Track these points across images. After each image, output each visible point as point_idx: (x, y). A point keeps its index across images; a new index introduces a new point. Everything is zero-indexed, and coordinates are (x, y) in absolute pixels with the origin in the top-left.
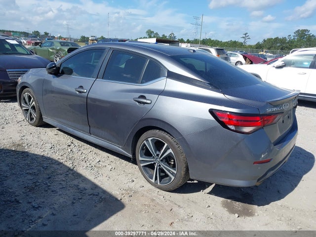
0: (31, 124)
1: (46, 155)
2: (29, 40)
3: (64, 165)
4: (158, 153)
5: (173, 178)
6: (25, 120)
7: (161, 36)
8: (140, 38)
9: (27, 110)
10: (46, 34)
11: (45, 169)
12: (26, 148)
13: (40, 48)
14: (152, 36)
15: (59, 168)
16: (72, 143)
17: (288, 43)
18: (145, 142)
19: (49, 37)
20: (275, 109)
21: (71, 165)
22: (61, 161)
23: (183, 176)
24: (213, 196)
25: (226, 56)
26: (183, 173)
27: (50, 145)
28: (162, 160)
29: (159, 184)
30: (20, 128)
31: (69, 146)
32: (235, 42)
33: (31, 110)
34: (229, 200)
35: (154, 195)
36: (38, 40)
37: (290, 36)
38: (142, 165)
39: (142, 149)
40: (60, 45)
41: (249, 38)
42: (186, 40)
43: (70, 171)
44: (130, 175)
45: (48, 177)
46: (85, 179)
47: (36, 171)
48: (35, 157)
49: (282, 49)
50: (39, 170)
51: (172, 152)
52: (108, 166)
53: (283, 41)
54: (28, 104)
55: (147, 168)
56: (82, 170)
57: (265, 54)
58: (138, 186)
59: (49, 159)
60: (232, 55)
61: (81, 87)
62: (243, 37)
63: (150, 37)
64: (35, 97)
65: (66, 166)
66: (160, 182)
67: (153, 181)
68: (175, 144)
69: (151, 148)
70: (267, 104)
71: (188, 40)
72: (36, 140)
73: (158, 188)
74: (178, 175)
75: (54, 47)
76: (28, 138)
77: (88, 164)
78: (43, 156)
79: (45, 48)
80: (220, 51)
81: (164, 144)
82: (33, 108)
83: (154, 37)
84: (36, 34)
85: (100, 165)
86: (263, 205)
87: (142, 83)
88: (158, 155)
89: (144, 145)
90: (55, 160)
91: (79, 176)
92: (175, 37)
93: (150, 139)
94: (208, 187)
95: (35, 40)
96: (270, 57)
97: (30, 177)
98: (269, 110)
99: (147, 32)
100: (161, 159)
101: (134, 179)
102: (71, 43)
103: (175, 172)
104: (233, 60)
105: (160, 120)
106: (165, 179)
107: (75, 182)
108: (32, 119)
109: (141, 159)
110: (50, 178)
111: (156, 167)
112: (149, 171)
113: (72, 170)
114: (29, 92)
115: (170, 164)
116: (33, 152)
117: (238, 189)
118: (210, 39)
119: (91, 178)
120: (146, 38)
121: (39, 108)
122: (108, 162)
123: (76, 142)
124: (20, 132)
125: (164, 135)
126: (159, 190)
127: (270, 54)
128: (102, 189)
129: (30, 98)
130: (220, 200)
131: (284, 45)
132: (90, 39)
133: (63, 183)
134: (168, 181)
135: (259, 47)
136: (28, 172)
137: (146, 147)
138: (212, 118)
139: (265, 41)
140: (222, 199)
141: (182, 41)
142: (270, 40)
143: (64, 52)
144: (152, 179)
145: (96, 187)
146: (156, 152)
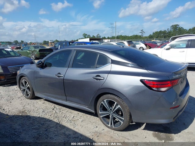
0: (27, 98)
1: (41, 116)
2: (13, 46)
3: (53, 121)
4: (111, 108)
5: (122, 123)
6: (23, 96)
7: (92, 36)
8: (79, 39)
9: (24, 90)
10: (22, 42)
11: (43, 125)
12: (28, 113)
13: (21, 51)
14: (87, 37)
15: (51, 123)
16: (55, 107)
17: (168, 33)
18: (102, 102)
19: (24, 43)
20: (177, 76)
21: (58, 121)
22: (51, 119)
23: (128, 121)
24: (146, 131)
25: (133, 45)
26: (128, 119)
27: (42, 110)
28: (114, 113)
29: (113, 127)
30: (21, 101)
31: (54, 109)
32: (136, 36)
33: (26, 90)
34: (157, 132)
35: (111, 134)
36: (18, 46)
37: (168, 29)
38: (101, 116)
39: (101, 107)
40: (34, 48)
41: (144, 33)
42: (107, 38)
43: (58, 125)
44: (94, 123)
45: (45, 129)
46: (68, 129)
47: (37, 127)
48: (35, 119)
49: (165, 37)
50: (39, 126)
51: (120, 107)
52: (80, 119)
53: (164, 32)
54: (25, 86)
55: (105, 118)
56: (65, 123)
57: (155, 41)
58: (101, 130)
59: (43, 118)
60: (137, 44)
61: (59, 73)
62: (141, 32)
63: (86, 38)
64: (29, 82)
65: (54, 122)
66: (114, 126)
67: (110, 125)
68: (121, 102)
69: (106, 105)
70: (173, 73)
71: (108, 37)
72: (33, 108)
73: (113, 130)
74: (125, 120)
75: (30, 50)
76: (27, 107)
77: (68, 119)
78: (39, 117)
79: (25, 51)
80: (130, 43)
81: (115, 103)
82: (28, 88)
83: (88, 37)
84: (16, 42)
85: (75, 119)
86: (177, 133)
87: (96, 68)
88: (111, 110)
89: (102, 104)
90: (47, 119)
91: (64, 127)
92: (100, 36)
93: (105, 101)
94: (142, 125)
95: (16, 46)
96: (159, 42)
97: (34, 131)
98: (174, 77)
99: (83, 35)
100: (114, 111)
101: (97, 126)
102: (40, 46)
103: (123, 119)
104: (138, 46)
105: (111, 89)
106: (117, 123)
107: (63, 131)
108: (27, 95)
109: (100, 113)
110: (47, 130)
111: (110, 117)
112: (106, 120)
113: (59, 124)
114: (26, 79)
115: (119, 114)
116: (32, 116)
117: (160, 125)
118: (121, 35)
119: (71, 127)
120: (83, 38)
121: (32, 88)
122: (79, 117)
123: (57, 106)
124: (21, 104)
125: (114, 97)
126: (114, 131)
127: (158, 41)
128: (80, 134)
129: (26, 83)
130: (151, 133)
131: (166, 35)
132: (49, 42)
133: (55, 132)
134: (119, 125)
135: (151, 37)
136: (33, 128)
137: (103, 106)
138: (142, 85)
139: (154, 33)
140: (152, 132)
141: (105, 38)
142: (157, 32)
143: (37, 52)
144: (109, 124)
145: (75, 133)
146: (110, 108)
